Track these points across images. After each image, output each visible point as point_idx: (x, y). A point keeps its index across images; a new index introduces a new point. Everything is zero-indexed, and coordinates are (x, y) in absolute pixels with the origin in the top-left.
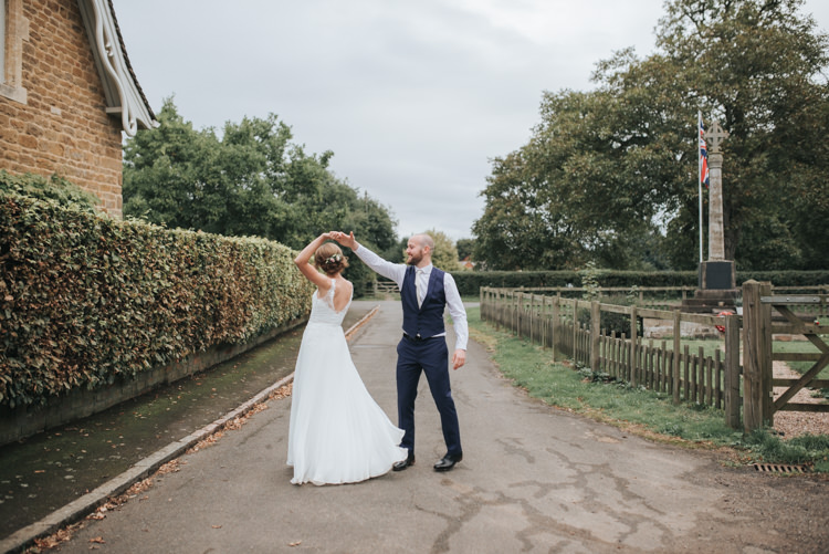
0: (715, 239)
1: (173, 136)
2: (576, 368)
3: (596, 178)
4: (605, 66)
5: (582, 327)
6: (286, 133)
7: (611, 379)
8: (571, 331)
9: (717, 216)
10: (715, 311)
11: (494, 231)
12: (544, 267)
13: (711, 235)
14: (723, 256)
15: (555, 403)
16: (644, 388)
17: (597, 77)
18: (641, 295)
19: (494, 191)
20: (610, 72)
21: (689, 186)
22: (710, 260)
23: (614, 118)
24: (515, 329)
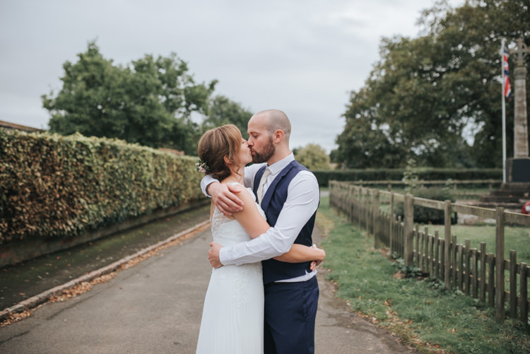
0: (520, 139)
1: (92, 68)
2: (392, 258)
3: (420, 97)
4: (427, 13)
5: (397, 219)
6: (184, 67)
7: (425, 275)
8: (388, 222)
9: (522, 119)
10: (522, 201)
11: (350, 141)
12: (386, 166)
13: (516, 136)
14: (527, 153)
15: (359, 309)
16: (459, 292)
17: (421, 22)
18: (455, 187)
19: (350, 115)
20: (431, 18)
21: (494, 101)
22: (516, 157)
23: (433, 51)
24: (349, 215)
